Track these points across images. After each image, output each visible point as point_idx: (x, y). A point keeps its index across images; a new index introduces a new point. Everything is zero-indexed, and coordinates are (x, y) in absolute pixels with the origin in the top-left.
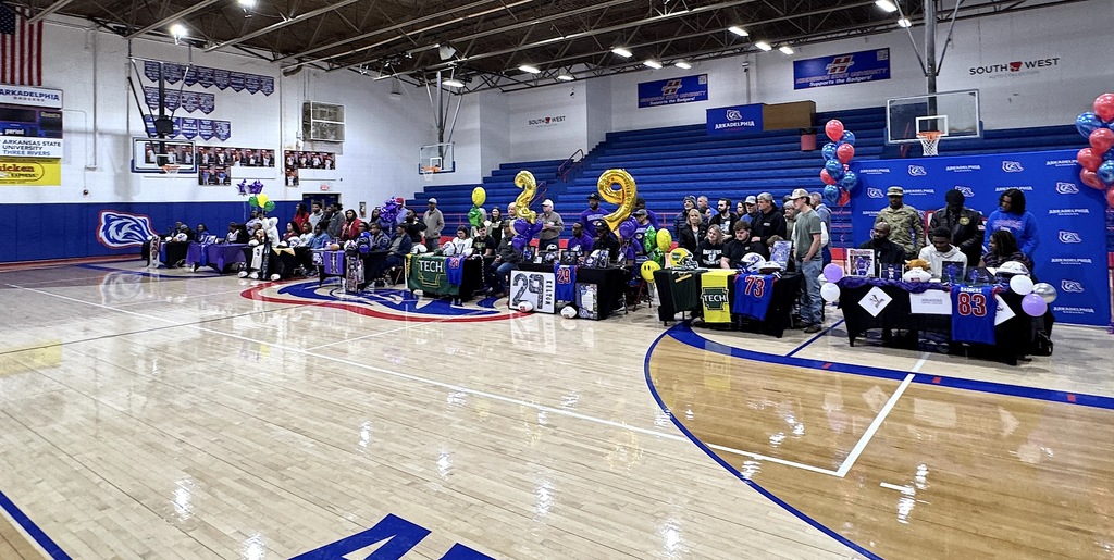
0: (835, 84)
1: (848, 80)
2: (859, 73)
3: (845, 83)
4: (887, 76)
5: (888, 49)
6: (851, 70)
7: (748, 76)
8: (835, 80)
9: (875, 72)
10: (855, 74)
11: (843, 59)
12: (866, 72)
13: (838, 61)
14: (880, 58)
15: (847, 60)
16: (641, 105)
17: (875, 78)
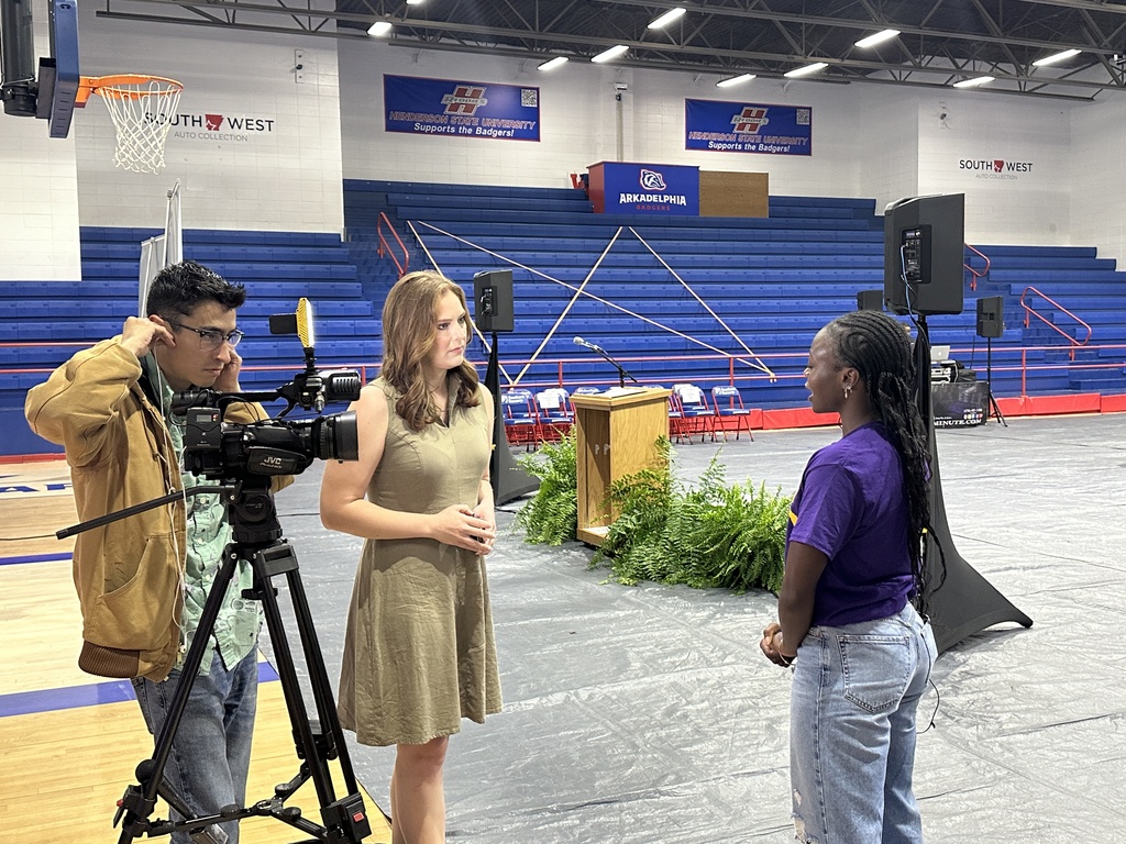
0: (743, 150)
1: (761, 147)
2: (773, 139)
3: (757, 151)
4: (805, 150)
5: (810, 109)
6: (764, 131)
7: (620, 108)
8: (743, 144)
9: (794, 141)
10: (768, 139)
11: (755, 110)
12: (784, 140)
13: (748, 114)
14: (801, 121)
15: (759, 115)
16: (392, 126)
17: (795, 151)
